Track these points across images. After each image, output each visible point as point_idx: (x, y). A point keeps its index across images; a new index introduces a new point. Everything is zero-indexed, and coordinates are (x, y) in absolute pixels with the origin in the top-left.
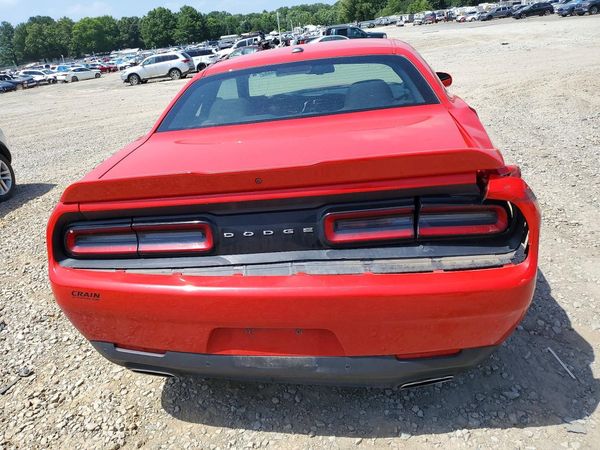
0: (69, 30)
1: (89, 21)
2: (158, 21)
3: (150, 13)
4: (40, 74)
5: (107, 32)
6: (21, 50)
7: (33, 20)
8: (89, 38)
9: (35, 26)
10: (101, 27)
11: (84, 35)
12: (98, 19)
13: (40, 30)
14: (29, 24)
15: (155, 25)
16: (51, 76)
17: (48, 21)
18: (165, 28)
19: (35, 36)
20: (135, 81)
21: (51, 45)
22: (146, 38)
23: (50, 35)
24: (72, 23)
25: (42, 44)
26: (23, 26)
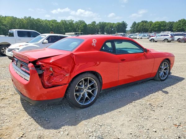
0: (151, 25)
1: (158, 22)
2: (181, 23)
3: (179, 21)
4: (133, 36)
5: (162, 26)
6: (136, 29)
7: (142, 21)
8: (156, 27)
9: (142, 23)
10: (161, 24)
11: (155, 26)
12: (161, 22)
13: (143, 24)
14: (141, 22)
15: (180, 25)
16: (136, 37)
17: (146, 22)
18: (183, 26)
19: (141, 26)
20: (152, 41)
21: (144, 28)
22: (174, 29)
23: (145, 26)
24: (152, 23)
25: (142, 28)
26: (139, 23)
